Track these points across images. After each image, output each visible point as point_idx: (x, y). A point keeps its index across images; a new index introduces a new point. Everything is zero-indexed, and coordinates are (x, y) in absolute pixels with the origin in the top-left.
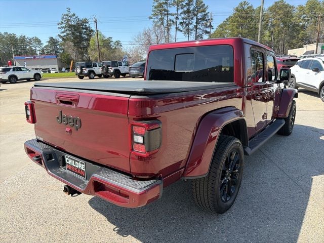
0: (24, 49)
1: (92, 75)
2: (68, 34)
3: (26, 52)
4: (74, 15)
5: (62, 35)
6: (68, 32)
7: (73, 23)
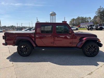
0: (85, 21)
1: (92, 29)
2: (98, 15)
3: (86, 22)
4: (102, 8)
5: (96, 16)
6: (99, 14)
7: (101, 11)
